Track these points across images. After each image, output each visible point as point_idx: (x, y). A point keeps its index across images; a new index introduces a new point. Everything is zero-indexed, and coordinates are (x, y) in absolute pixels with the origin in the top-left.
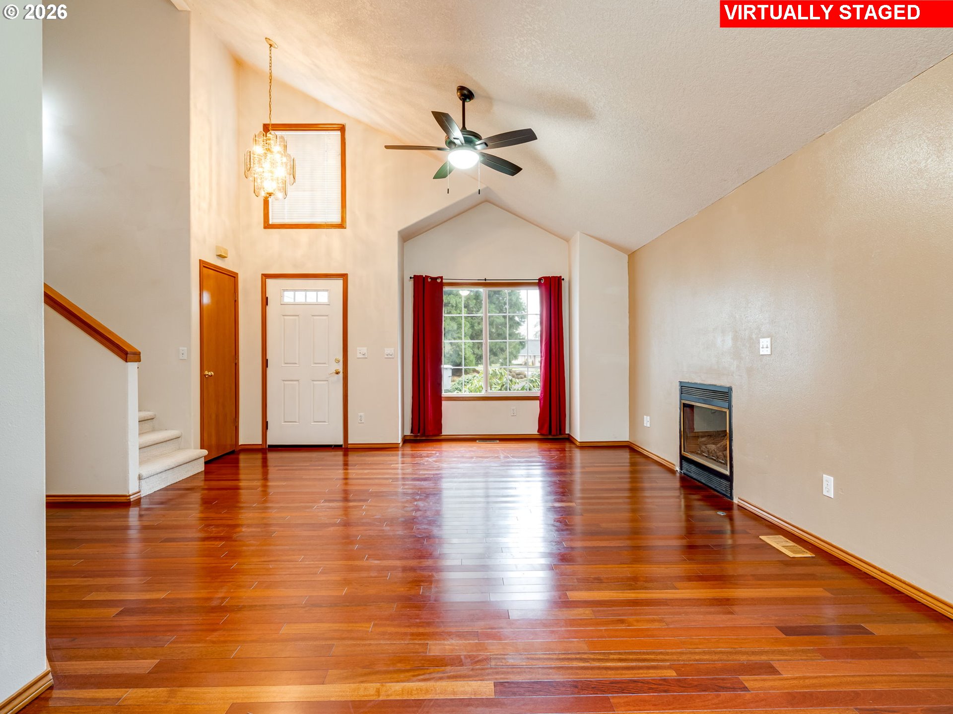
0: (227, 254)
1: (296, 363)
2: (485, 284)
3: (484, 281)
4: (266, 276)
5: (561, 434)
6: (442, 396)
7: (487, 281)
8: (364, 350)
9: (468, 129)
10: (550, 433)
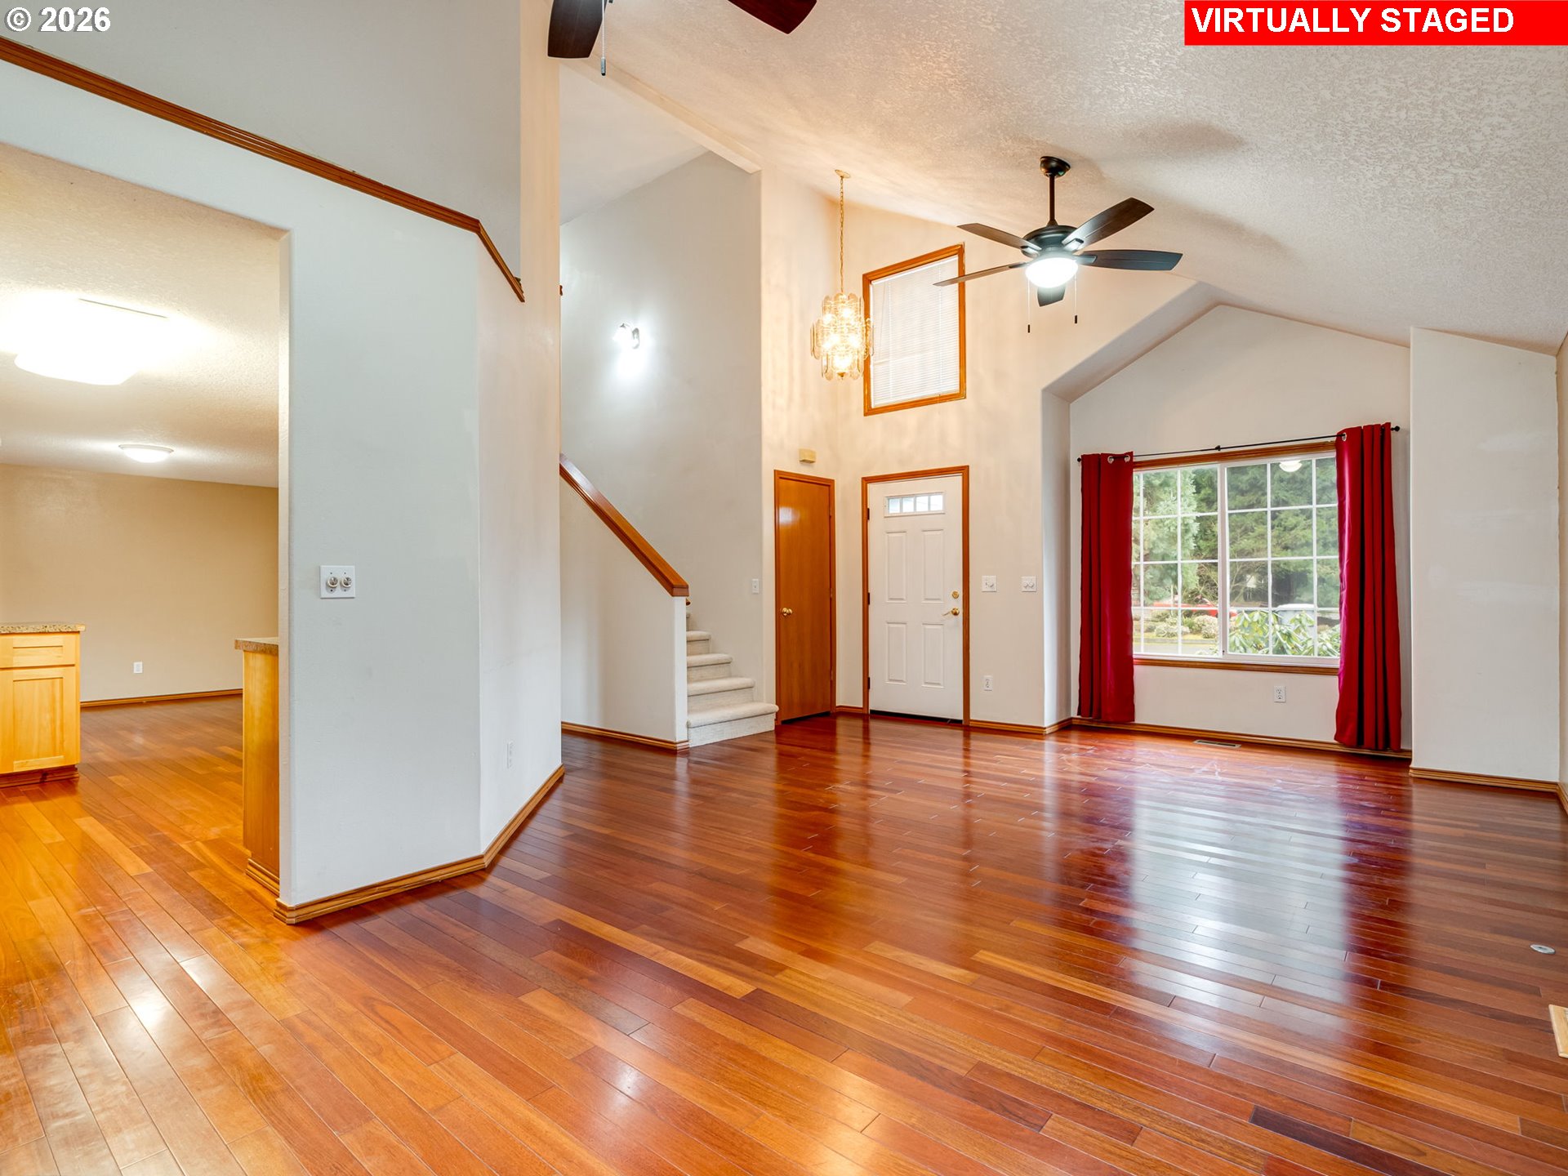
0: (814, 457)
1: (902, 599)
2: (1220, 455)
3: (1217, 451)
4: (867, 481)
5: (1387, 746)
6: (1134, 657)
7: (1222, 451)
8: (992, 579)
9: (1059, 224)
10: (1360, 743)
